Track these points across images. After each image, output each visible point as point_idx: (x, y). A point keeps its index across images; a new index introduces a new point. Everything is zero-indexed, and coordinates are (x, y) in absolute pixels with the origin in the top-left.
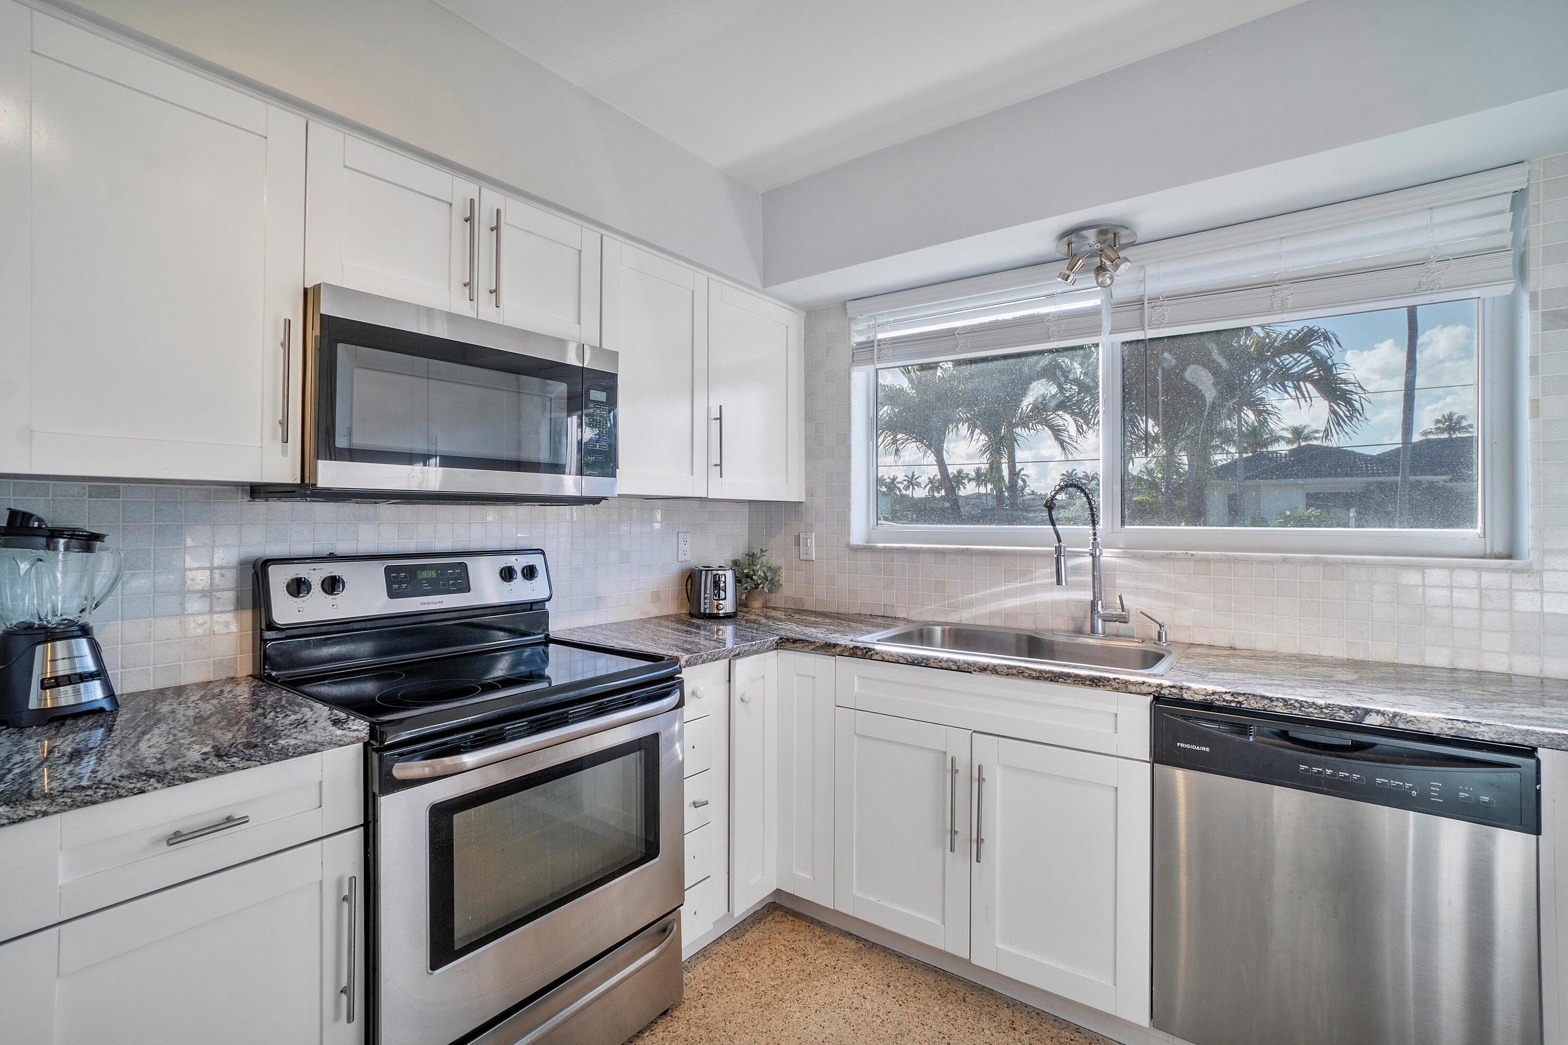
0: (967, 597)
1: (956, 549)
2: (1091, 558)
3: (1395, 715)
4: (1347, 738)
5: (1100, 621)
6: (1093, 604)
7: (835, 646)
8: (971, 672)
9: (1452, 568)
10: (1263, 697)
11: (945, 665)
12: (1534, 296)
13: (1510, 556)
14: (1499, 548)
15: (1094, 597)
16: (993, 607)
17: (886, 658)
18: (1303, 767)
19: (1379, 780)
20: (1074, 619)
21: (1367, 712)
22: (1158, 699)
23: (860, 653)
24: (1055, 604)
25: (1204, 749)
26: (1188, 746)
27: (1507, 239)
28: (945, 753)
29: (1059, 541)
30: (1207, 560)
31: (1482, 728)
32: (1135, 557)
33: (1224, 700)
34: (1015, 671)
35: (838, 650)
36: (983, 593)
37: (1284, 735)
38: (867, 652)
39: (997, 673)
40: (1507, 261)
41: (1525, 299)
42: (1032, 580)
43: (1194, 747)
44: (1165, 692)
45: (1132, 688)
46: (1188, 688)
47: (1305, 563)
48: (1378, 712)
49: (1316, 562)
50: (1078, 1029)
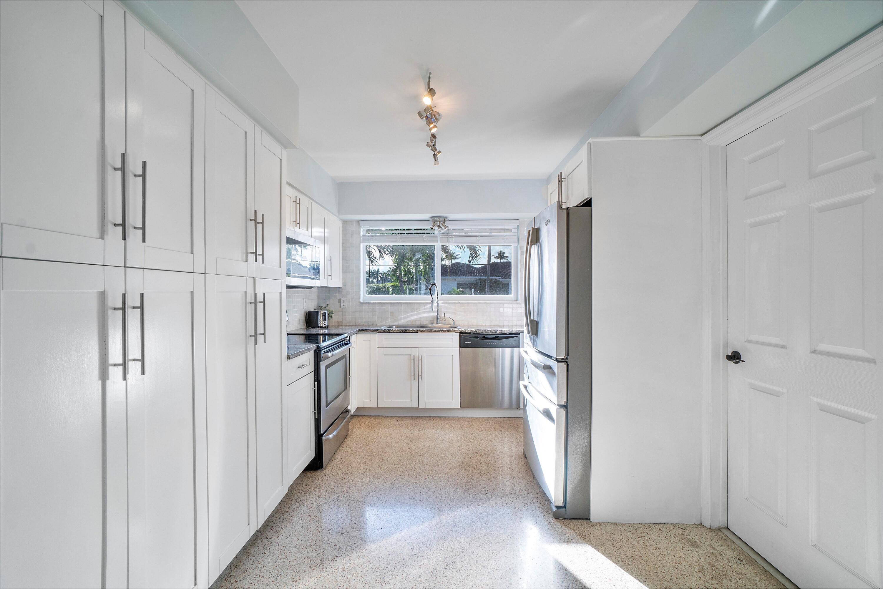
0: (400, 317)
1: (397, 302)
2: (437, 304)
3: (502, 330)
4: (494, 336)
5: (439, 320)
6: (437, 316)
7: (378, 330)
8: (418, 333)
9: (508, 304)
10: (481, 330)
11: (411, 332)
12: (520, 247)
13: (517, 301)
14: (515, 299)
15: (437, 314)
16: (408, 319)
17: (394, 332)
18: (487, 343)
19: (499, 343)
20: (431, 321)
21: (497, 330)
22: (460, 333)
23: (386, 331)
24: (425, 317)
25: (470, 343)
26: (467, 343)
27: (516, 234)
28: (411, 355)
29: (432, 299)
30: (463, 303)
31: (513, 331)
32: (446, 303)
33: (474, 332)
34: (429, 331)
35: (379, 331)
36: (405, 315)
37: (484, 337)
38: (388, 331)
39: (425, 332)
40: (516, 239)
41: (519, 247)
42: (419, 311)
43: (468, 343)
44: (463, 331)
45: (456, 331)
46: (467, 330)
47: (483, 303)
48: (499, 330)
49: (485, 303)
50: (443, 417)
